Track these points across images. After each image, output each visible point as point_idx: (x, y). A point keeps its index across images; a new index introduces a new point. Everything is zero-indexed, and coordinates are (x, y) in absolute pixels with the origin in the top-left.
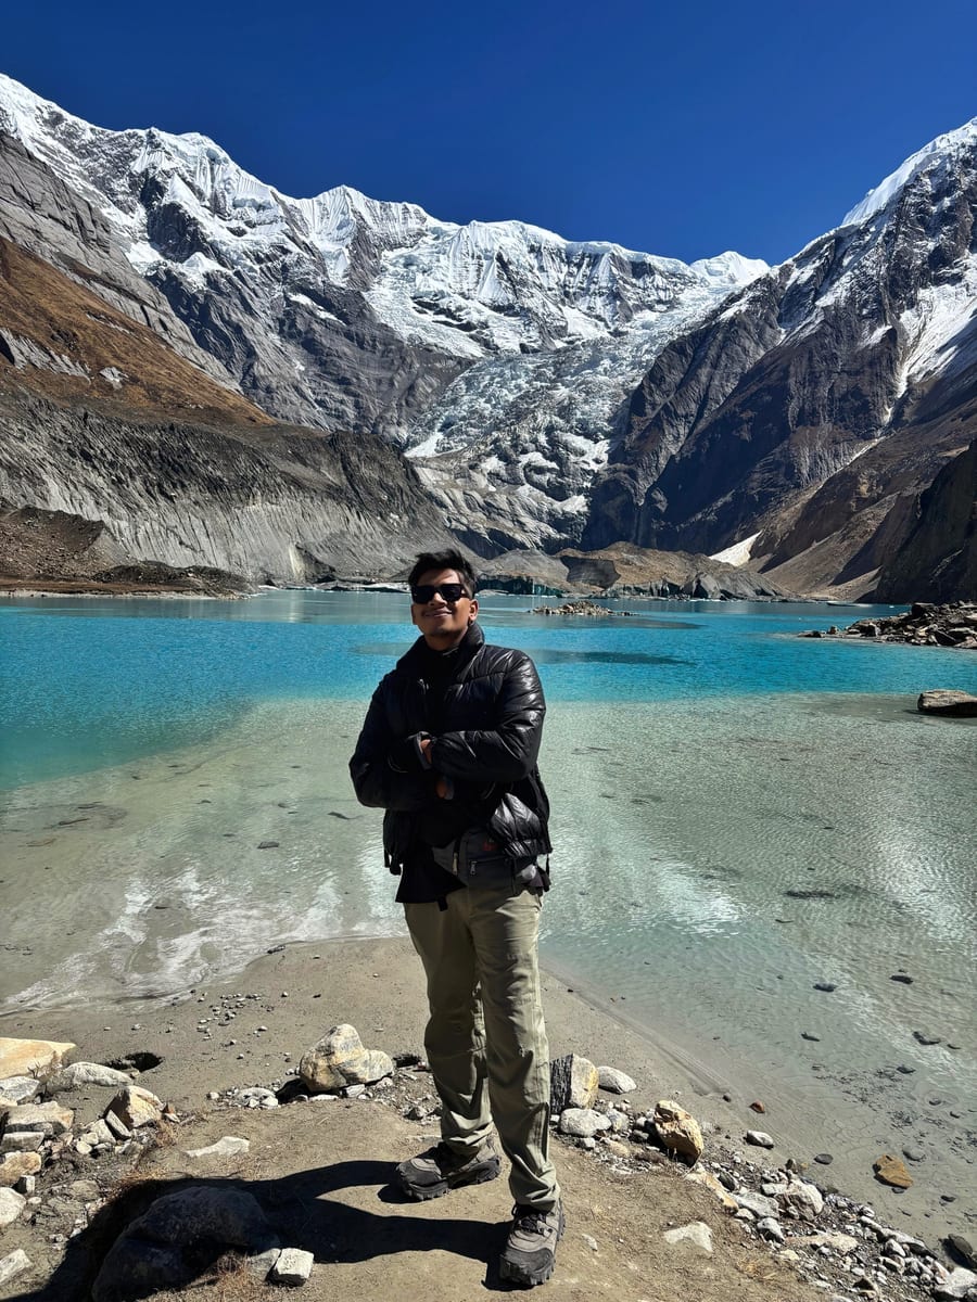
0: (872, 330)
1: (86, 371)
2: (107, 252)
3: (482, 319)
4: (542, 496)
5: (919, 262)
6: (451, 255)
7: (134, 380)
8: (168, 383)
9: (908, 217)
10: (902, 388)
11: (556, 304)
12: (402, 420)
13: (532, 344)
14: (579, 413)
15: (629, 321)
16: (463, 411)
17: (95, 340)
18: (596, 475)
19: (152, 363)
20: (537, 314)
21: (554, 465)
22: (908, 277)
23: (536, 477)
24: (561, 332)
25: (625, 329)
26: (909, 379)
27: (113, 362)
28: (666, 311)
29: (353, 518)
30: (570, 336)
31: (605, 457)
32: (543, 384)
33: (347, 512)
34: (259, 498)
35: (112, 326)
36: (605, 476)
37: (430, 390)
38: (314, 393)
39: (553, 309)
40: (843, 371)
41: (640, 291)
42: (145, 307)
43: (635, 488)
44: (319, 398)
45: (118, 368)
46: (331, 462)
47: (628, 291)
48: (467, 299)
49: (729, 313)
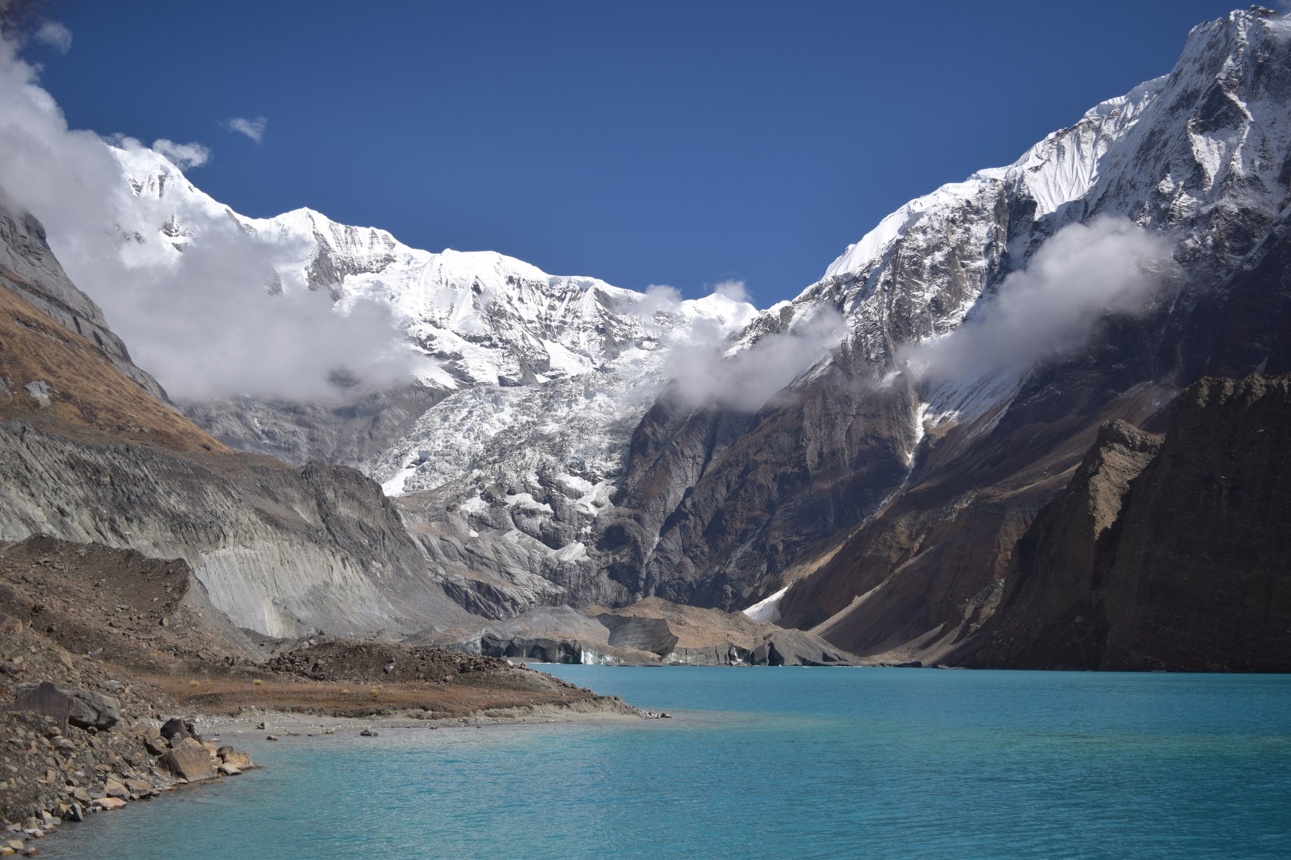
0: (882, 374)
1: (8, 385)
2: (39, 260)
3: (456, 349)
4: (534, 543)
5: (918, 311)
6: (422, 282)
7: (66, 397)
8: (105, 400)
9: (902, 268)
10: (920, 432)
11: (536, 336)
12: (364, 455)
13: (512, 378)
14: (573, 451)
15: (615, 358)
16: (439, 445)
17: (22, 350)
18: (595, 521)
19: (87, 378)
20: (517, 347)
21: (547, 507)
22: (910, 325)
23: (526, 521)
24: (543, 366)
25: (612, 366)
26: (925, 425)
27: (42, 375)
28: (655, 349)
30: (552, 370)
31: (605, 499)
32: (530, 419)
35: (44, 335)
36: (606, 522)
37: (397, 423)
38: (261, 423)
39: (534, 342)
40: (858, 414)
41: (626, 327)
42: (79, 319)
43: (642, 535)
44: (267, 429)
45: (47, 382)
46: (305, 498)
47: (614, 327)
48: (440, 328)
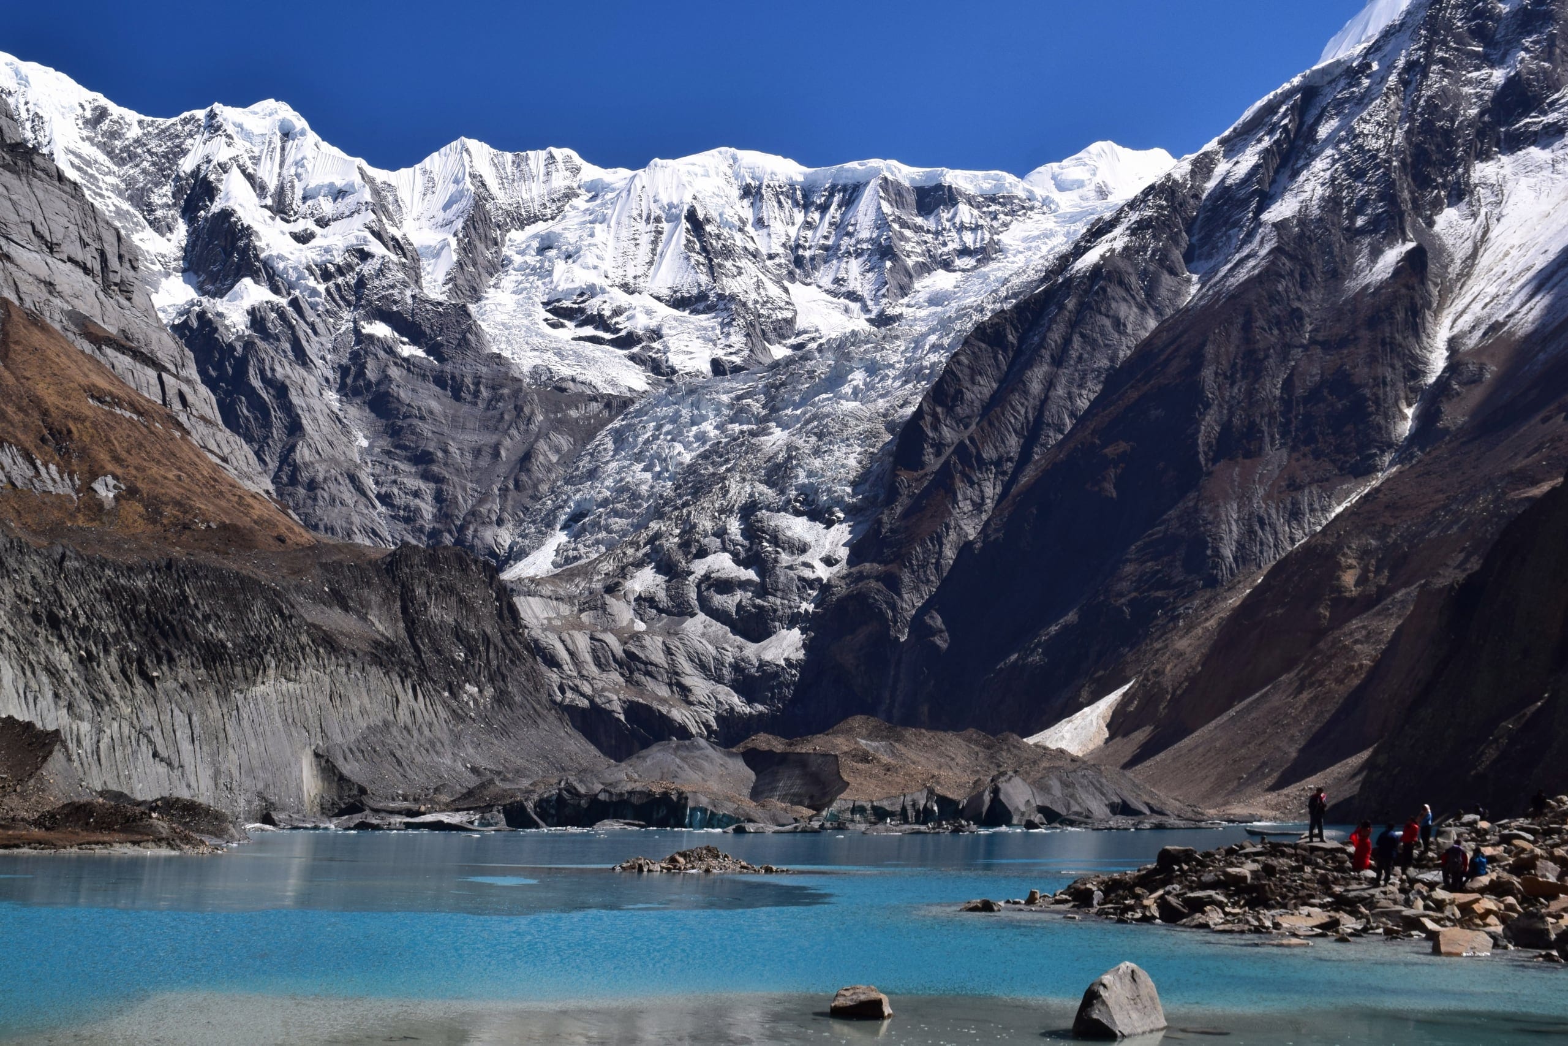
0: (1376, 253)
1: (74, 485)
2: (129, 299)
3: (653, 324)
4: (724, 636)
5: (1473, 112)
6: (613, 223)
7: (132, 492)
8: (175, 491)
9: (1449, 26)
10: (1438, 361)
11: (778, 282)
12: (506, 515)
13: (733, 358)
14: (802, 474)
15: (904, 294)
16: (603, 489)
17: (92, 437)
18: (825, 588)
19: (158, 462)
20: (744, 304)
21: (751, 574)
22: (1452, 143)
23: (718, 600)
24: (784, 329)
25: (897, 311)
26: (1453, 344)
27: (110, 467)
28: (975, 268)
29: (406, 697)
30: (798, 335)
31: (843, 553)
32: (745, 427)
33: (398, 687)
34: (271, 672)
35: (118, 411)
36: (841, 590)
37: (554, 458)
38: (377, 483)
39: (774, 291)
40: (1313, 341)
41: (929, 237)
42: (164, 375)
43: (893, 607)
44: (383, 490)
45: (115, 477)
46: (386, 601)
47: (907, 240)
48: (632, 293)
49: (1091, 258)
